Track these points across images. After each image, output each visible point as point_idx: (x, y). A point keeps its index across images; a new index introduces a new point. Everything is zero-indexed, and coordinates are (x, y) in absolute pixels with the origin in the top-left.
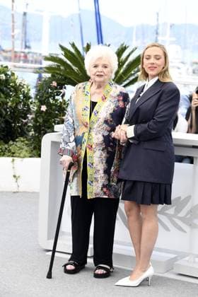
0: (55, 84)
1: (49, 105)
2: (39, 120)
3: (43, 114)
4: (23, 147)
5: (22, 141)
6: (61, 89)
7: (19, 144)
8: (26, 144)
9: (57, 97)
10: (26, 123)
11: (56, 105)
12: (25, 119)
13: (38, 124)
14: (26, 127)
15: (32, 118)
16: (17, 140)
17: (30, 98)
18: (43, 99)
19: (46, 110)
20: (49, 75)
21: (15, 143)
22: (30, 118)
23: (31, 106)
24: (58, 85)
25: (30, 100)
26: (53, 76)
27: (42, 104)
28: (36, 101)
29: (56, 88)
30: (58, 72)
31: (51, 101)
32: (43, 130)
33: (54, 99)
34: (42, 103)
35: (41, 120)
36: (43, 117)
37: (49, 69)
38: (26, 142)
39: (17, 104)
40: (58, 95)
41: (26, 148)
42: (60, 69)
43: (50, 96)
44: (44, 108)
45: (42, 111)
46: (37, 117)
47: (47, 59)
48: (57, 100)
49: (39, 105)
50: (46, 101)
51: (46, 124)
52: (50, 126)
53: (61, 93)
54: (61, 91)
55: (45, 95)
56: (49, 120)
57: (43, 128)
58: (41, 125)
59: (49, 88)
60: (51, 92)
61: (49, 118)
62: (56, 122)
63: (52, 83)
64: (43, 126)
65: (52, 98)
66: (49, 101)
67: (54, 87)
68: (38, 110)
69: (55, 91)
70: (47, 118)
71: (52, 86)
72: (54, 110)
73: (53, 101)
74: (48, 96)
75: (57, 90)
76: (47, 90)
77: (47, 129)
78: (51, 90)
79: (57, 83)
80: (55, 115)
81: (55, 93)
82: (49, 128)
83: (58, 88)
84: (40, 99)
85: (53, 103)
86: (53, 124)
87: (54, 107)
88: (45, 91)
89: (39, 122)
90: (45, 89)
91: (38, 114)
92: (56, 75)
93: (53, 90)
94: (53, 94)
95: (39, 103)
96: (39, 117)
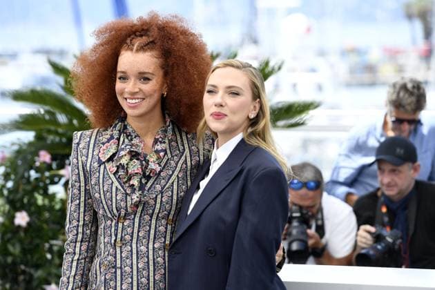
0: (45, 157)
1: (34, 211)
2: (11, 248)
3: (22, 234)
6: (62, 166)
9: (52, 189)
11: (51, 209)
13: (9, 260)
18: (19, 196)
19: (29, 224)
24: (54, 158)
26: (39, 138)
29: (49, 168)
30: (52, 128)
31: (40, 200)
32: (24, 272)
34: (15, 205)
35: (15, 249)
36: (21, 241)
37: (25, 123)
40: (53, 183)
42: (54, 121)
43: (36, 188)
44: (22, 219)
45: (19, 227)
46: (5, 242)
48: (53, 196)
49: (9, 212)
50: (25, 200)
51: (29, 257)
52: (39, 262)
53: (60, 177)
54: (62, 172)
55: (21, 187)
56: (38, 246)
57: (23, 267)
58: (18, 260)
59: (31, 168)
60: (36, 179)
61: (37, 241)
62: (55, 248)
63: (38, 156)
64: (22, 263)
65: (41, 192)
66: (32, 201)
67: (45, 166)
68: (7, 223)
69: (47, 174)
70: (31, 243)
71: (38, 164)
72: (46, 222)
73: (43, 200)
74: (29, 188)
75: (53, 172)
76: (26, 175)
77: (32, 271)
78: (37, 172)
79: (52, 155)
80: (50, 234)
81: (47, 178)
82: (37, 267)
83: (54, 166)
84: (11, 197)
85: (44, 206)
86: (49, 256)
87: (47, 215)
88: (23, 177)
89: (11, 254)
90: (21, 170)
91: (9, 235)
92: (45, 135)
93: (42, 173)
94: (42, 181)
95: (7, 207)
96: (12, 241)
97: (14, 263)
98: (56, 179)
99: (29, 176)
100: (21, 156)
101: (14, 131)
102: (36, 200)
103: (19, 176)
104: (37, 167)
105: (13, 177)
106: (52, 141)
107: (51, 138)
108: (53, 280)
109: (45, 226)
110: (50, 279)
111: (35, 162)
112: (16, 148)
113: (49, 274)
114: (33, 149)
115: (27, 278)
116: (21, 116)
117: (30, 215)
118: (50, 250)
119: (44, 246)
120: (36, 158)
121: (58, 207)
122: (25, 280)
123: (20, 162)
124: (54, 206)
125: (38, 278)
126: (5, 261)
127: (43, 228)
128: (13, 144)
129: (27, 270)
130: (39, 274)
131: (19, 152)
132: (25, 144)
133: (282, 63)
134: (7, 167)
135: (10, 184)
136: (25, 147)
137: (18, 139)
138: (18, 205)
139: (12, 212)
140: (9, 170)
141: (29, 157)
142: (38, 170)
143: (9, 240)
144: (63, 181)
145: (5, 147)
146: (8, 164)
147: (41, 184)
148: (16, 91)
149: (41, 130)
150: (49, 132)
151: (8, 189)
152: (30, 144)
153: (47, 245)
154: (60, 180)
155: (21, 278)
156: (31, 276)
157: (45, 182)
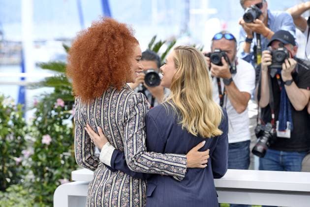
0: (60, 103)
1: (55, 135)
2: (40, 157)
3: (47, 149)
4: (18, 200)
5: (17, 192)
6: (70, 108)
7: (12, 196)
8: (24, 195)
9: (65, 122)
10: (20, 163)
11: (64, 134)
12: (18, 157)
13: (39, 164)
14: (20, 169)
15: (30, 156)
16: (9, 189)
17: (24, 125)
18: (45, 126)
19: (51, 143)
20: (51, 90)
21: (6, 194)
22: (26, 156)
23: (27, 137)
24: (66, 103)
25: (25, 128)
26: (57, 91)
27: (43, 134)
28: (34, 129)
29: (63, 109)
30: (65, 85)
31: (57, 128)
32: (48, 171)
33: (61, 124)
34: (43, 131)
35: (43, 158)
36: (46, 153)
37: (49, 82)
38: (23, 192)
39: (5, 136)
40: (65, 118)
41: (23, 201)
43: (55, 121)
44: (47, 140)
45: (45, 144)
46: (37, 153)
47: (45, 66)
48: (66, 126)
49: (39, 135)
50: (49, 129)
51: (51, 162)
52: (57, 165)
53: (70, 115)
54: (71, 112)
55: (47, 121)
56: (56, 156)
57: (47, 168)
58: (44, 164)
59: (52, 109)
60: (55, 116)
61: (56, 153)
62: (66, 158)
63: (56, 102)
64: (46, 166)
65: (58, 123)
66: (53, 129)
67: (60, 108)
68: (38, 142)
69: (62, 113)
70: (52, 154)
71: (56, 107)
72: (61, 141)
73: (59, 129)
74: (51, 121)
75: (65, 112)
76: (49, 113)
77: (53, 171)
78: (56, 112)
79: (65, 101)
80: (63, 149)
81: (62, 115)
82: (56, 168)
83: (66, 108)
84: (40, 126)
85: (60, 132)
86: (62, 162)
87: (61, 137)
88: (47, 114)
89: (40, 161)
90: (46, 110)
91: (39, 149)
92: (61, 89)
93: (59, 112)
94: (58, 117)
95: (38, 133)
96: (41, 153)
97: (42, 166)
98: (67, 116)
99: (51, 114)
100: (46, 102)
101: (43, 87)
102: (55, 128)
103: (45, 114)
104: (56, 109)
105: (41, 114)
106: (65, 94)
107: (64, 91)
108: (65, 176)
109: (60, 144)
110: (63, 175)
111: (54, 106)
112: (43, 97)
113: (63, 173)
114: (53, 98)
115: (50, 175)
116: (46, 78)
117: (52, 137)
118: (63, 158)
119: (59, 156)
120: (55, 103)
121: (68, 132)
122: (48, 176)
123: (45, 106)
124: (66, 132)
125: (56, 175)
126: (37, 164)
127: (59, 145)
128: (42, 95)
129: (50, 170)
130: (56, 172)
131: (45, 100)
132: (48, 94)
133: (203, 47)
134: (38, 109)
135: (40, 119)
136: (49, 97)
137: (45, 92)
138: (45, 131)
139: (41, 135)
140: (39, 111)
141: (51, 102)
142: (56, 110)
143: (39, 152)
144: (71, 117)
145: (36, 96)
146: (39, 107)
147: (58, 119)
148: (44, 63)
149: (58, 87)
150: (63, 88)
151: (39, 121)
152: (52, 95)
153: (61, 156)
154: (69, 116)
155: (46, 175)
156: (52, 174)
157: (60, 118)
